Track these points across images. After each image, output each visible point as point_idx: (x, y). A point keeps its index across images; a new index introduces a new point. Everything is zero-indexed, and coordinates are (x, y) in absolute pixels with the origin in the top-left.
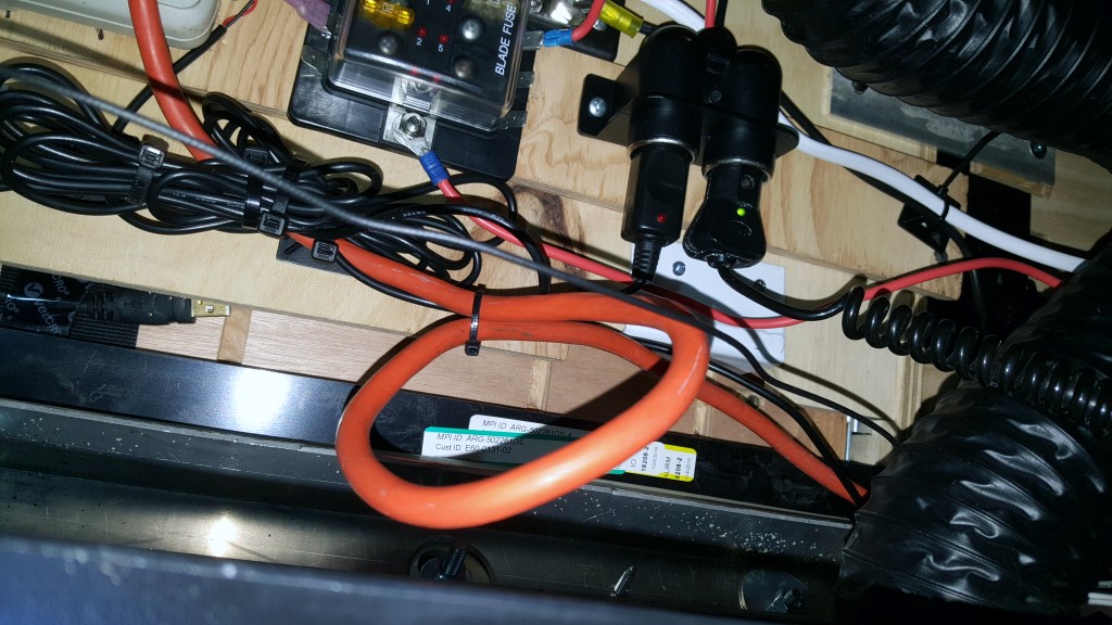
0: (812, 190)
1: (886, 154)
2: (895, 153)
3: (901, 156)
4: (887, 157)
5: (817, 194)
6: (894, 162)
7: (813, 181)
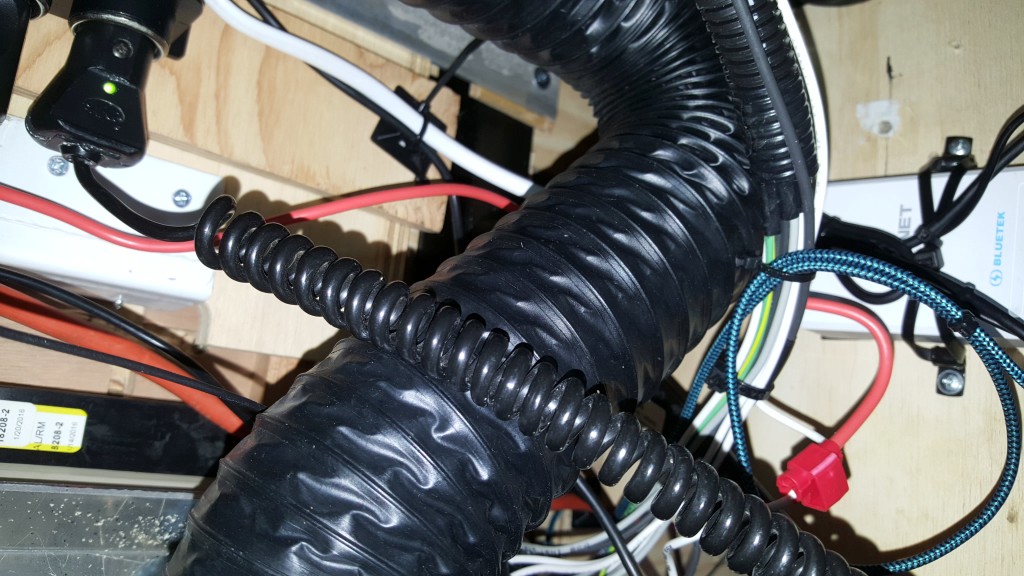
0: (259, 84)
1: (361, 55)
2: (372, 56)
3: (380, 61)
4: (360, 58)
5: (265, 89)
6: (371, 66)
7: (261, 72)
